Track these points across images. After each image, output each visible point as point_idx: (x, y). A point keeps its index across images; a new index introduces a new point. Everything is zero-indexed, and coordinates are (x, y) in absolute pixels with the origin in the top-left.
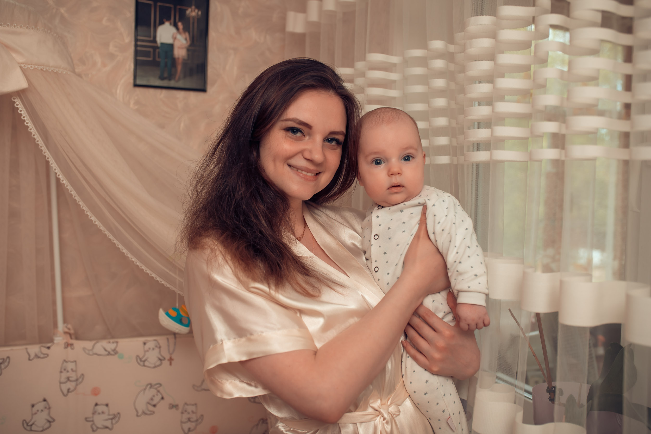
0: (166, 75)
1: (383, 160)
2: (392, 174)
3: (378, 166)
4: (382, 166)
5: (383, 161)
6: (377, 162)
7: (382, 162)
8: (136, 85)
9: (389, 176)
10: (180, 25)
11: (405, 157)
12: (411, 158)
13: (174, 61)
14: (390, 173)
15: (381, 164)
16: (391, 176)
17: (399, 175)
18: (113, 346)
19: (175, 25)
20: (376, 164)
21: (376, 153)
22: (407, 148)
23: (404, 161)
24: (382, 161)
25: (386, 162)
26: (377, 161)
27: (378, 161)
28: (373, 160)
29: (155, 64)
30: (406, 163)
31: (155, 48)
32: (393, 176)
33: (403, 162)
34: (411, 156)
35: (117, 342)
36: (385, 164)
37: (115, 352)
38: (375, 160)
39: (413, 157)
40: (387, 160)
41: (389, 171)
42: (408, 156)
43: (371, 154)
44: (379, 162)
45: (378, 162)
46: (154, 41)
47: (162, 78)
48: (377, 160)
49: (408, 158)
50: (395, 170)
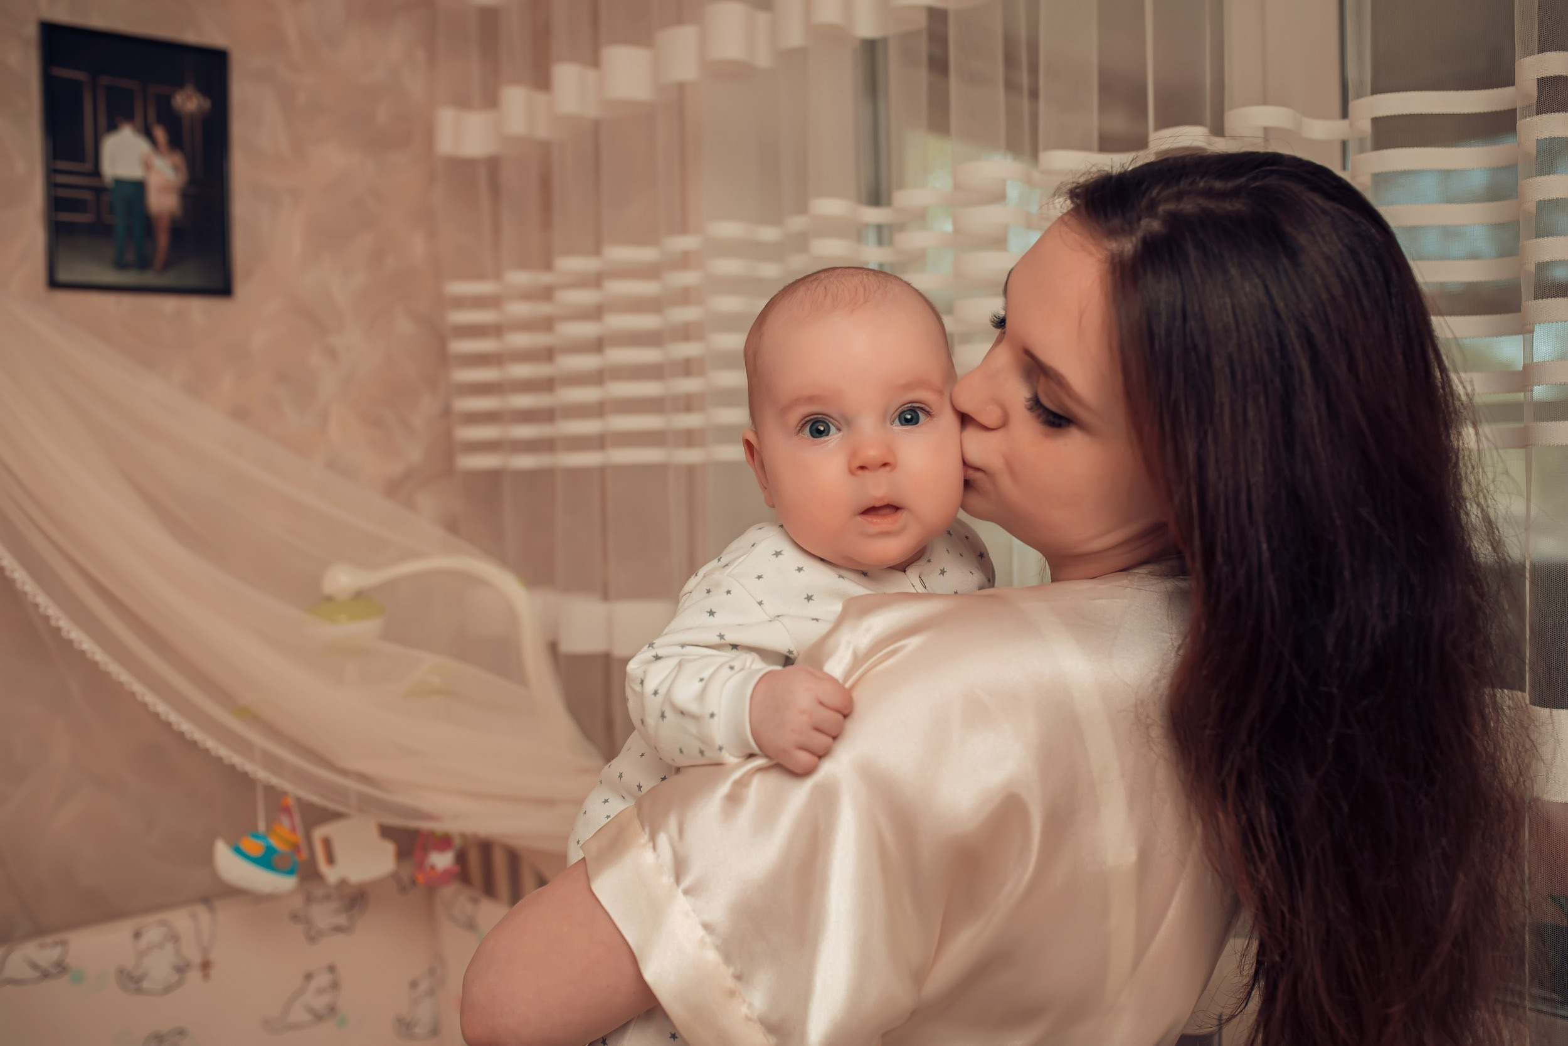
0: (130, 257)
1: (835, 420)
2: (862, 468)
3: (819, 439)
4: (834, 439)
5: (833, 424)
6: (814, 428)
7: (833, 429)
8: (54, 284)
9: (852, 472)
10: (160, 134)
11: (902, 412)
12: (921, 416)
13: (147, 223)
14: (857, 463)
15: (827, 435)
16: (860, 472)
17: (888, 468)
18: (54, 954)
19: (148, 134)
20: (813, 436)
21: (811, 399)
22: (908, 386)
23: (902, 425)
24: (831, 425)
25: (844, 429)
26: (818, 424)
27: (821, 424)
28: (803, 422)
29: (100, 230)
30: (906, 431)
31: (100, 190)
32: (867, 473)
33: (897, 428)
34: (922, 409)
35: (64, 943)
36: (840, 434)
37: (61, 968)
38: (811, 420)
39: (928, 414)
40: (846, 422)
41: (853, 454)
42: (913, 410)
43: (797, 402)
44: (822, 428)
45: (817, 427)
46: (97, 172)
47: (121, 265)
48: (816, 422)
49: (913, 414)
50: (873, 453)
